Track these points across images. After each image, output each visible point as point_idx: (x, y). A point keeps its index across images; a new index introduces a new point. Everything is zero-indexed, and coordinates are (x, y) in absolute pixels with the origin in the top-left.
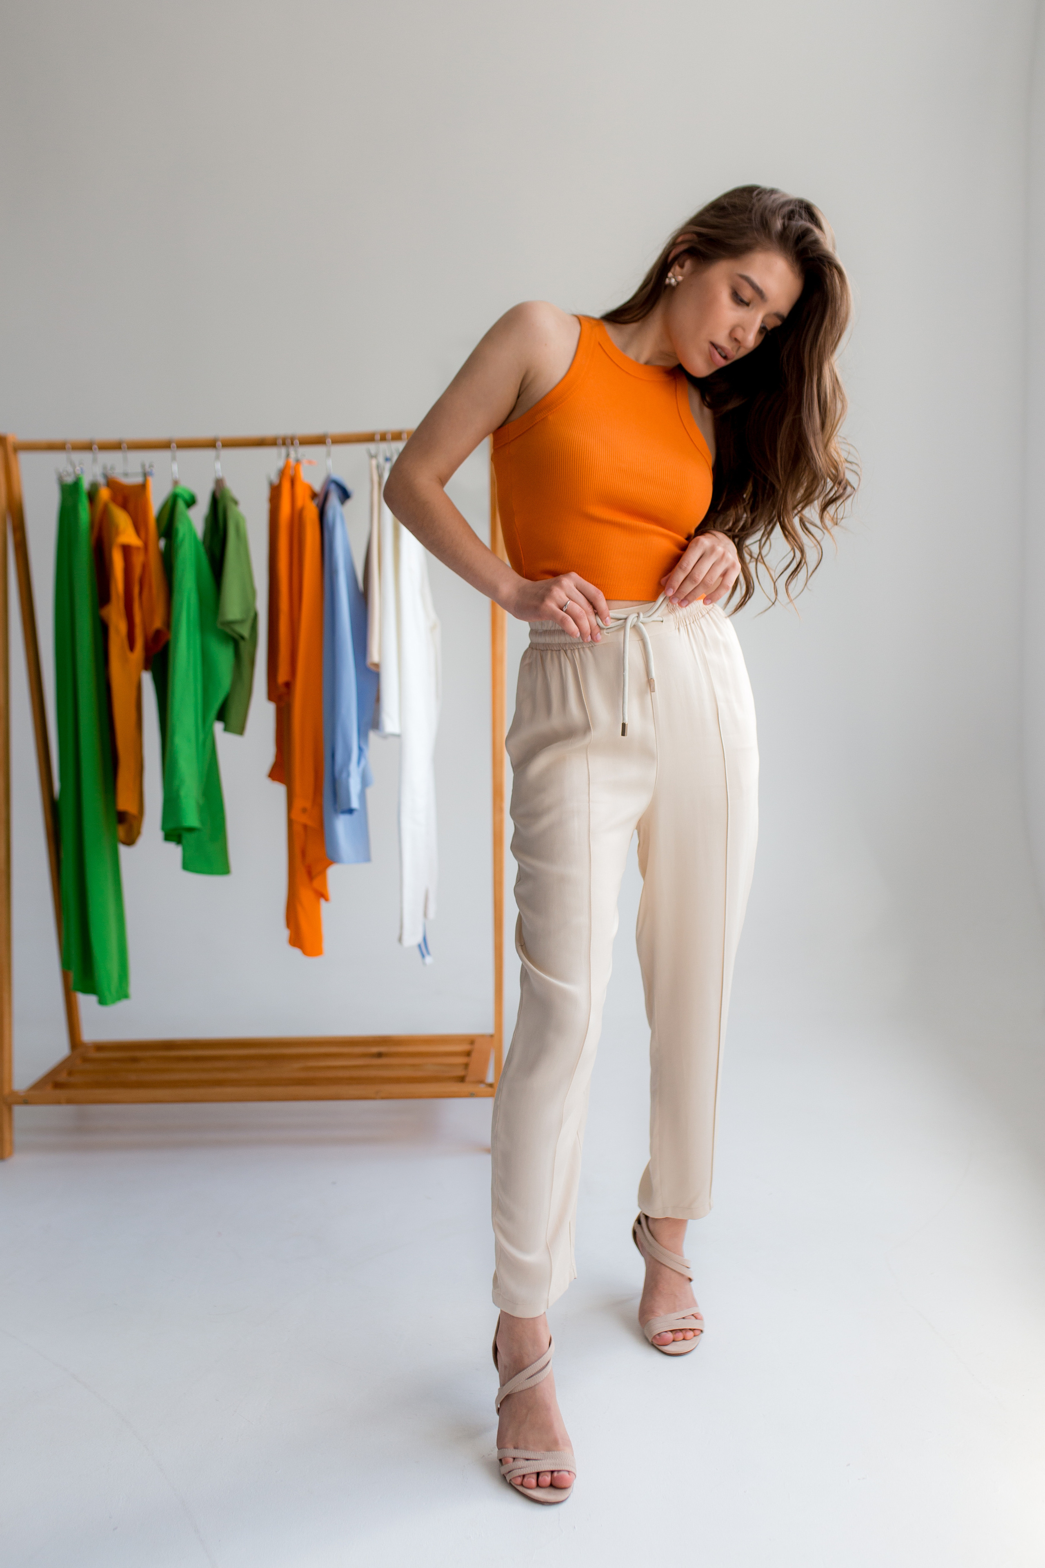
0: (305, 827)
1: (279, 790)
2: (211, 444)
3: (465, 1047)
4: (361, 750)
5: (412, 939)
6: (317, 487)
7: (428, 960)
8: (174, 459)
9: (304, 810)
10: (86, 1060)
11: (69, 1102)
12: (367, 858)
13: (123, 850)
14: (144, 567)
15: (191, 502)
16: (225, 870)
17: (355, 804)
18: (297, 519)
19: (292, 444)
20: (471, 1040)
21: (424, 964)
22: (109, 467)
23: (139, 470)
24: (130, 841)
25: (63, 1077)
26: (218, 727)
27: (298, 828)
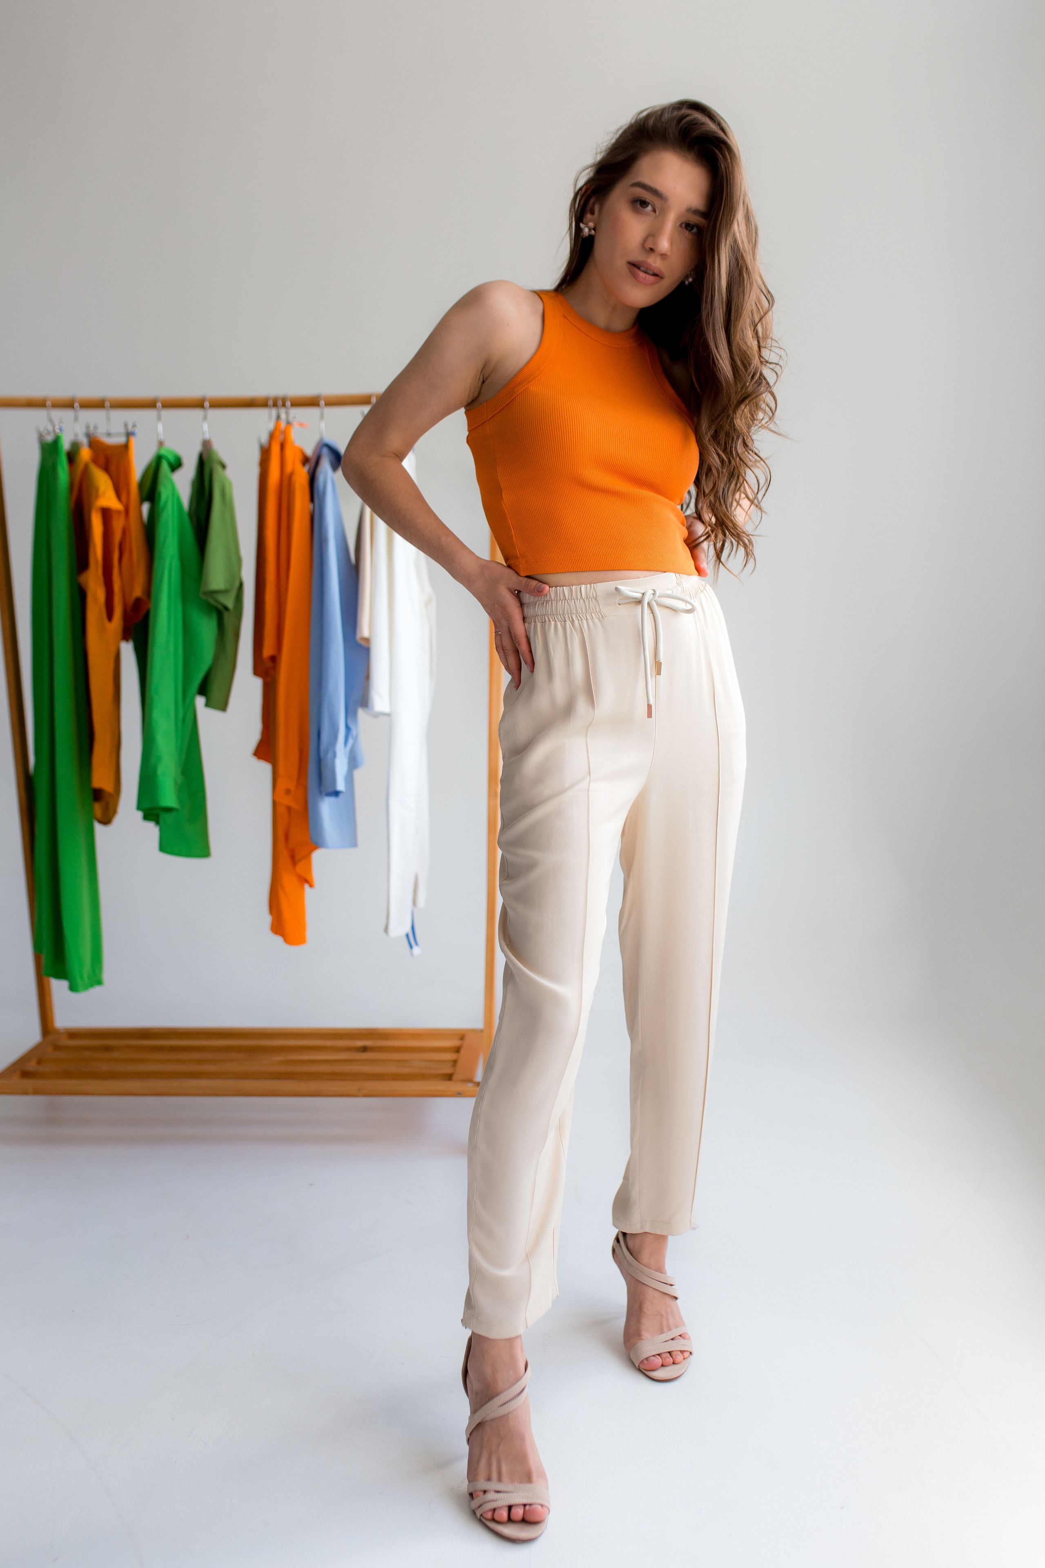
0: (289, 809)
1: (265, 769)
2: (198, 404)
3: (453, 1043)
4: (348, 729)
5: (399, 928)
6: (309, 451)
7: (416, 950)
8: (159, 418)
9: (288, 792)
10: (57, 1048)
11: (37, 1092)
12: (354, 844)
13: (98, 828)
14: (124, 532)
15: (176, 465)
16: (205, 852)
17: (341, 786)
18: (286, 484)
19: (284, 405)
20: (462, 1035)
21: (412, 955)
22: (92, 428)
23: (122, 430)
24: (106, 821)
25: (32, 1066)
26: (200, 701)
27: (282, 810)
